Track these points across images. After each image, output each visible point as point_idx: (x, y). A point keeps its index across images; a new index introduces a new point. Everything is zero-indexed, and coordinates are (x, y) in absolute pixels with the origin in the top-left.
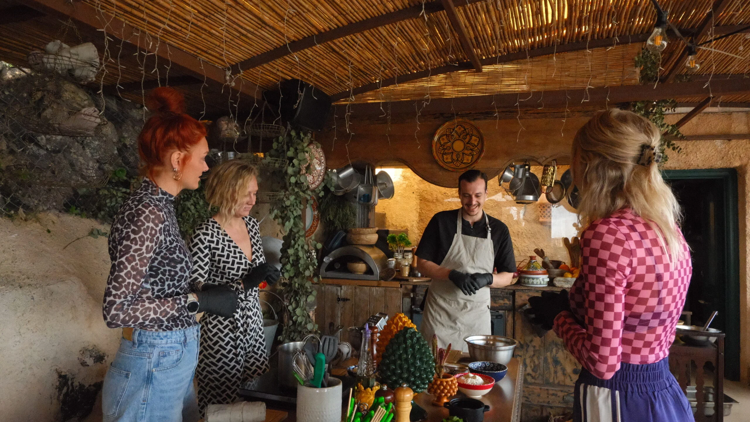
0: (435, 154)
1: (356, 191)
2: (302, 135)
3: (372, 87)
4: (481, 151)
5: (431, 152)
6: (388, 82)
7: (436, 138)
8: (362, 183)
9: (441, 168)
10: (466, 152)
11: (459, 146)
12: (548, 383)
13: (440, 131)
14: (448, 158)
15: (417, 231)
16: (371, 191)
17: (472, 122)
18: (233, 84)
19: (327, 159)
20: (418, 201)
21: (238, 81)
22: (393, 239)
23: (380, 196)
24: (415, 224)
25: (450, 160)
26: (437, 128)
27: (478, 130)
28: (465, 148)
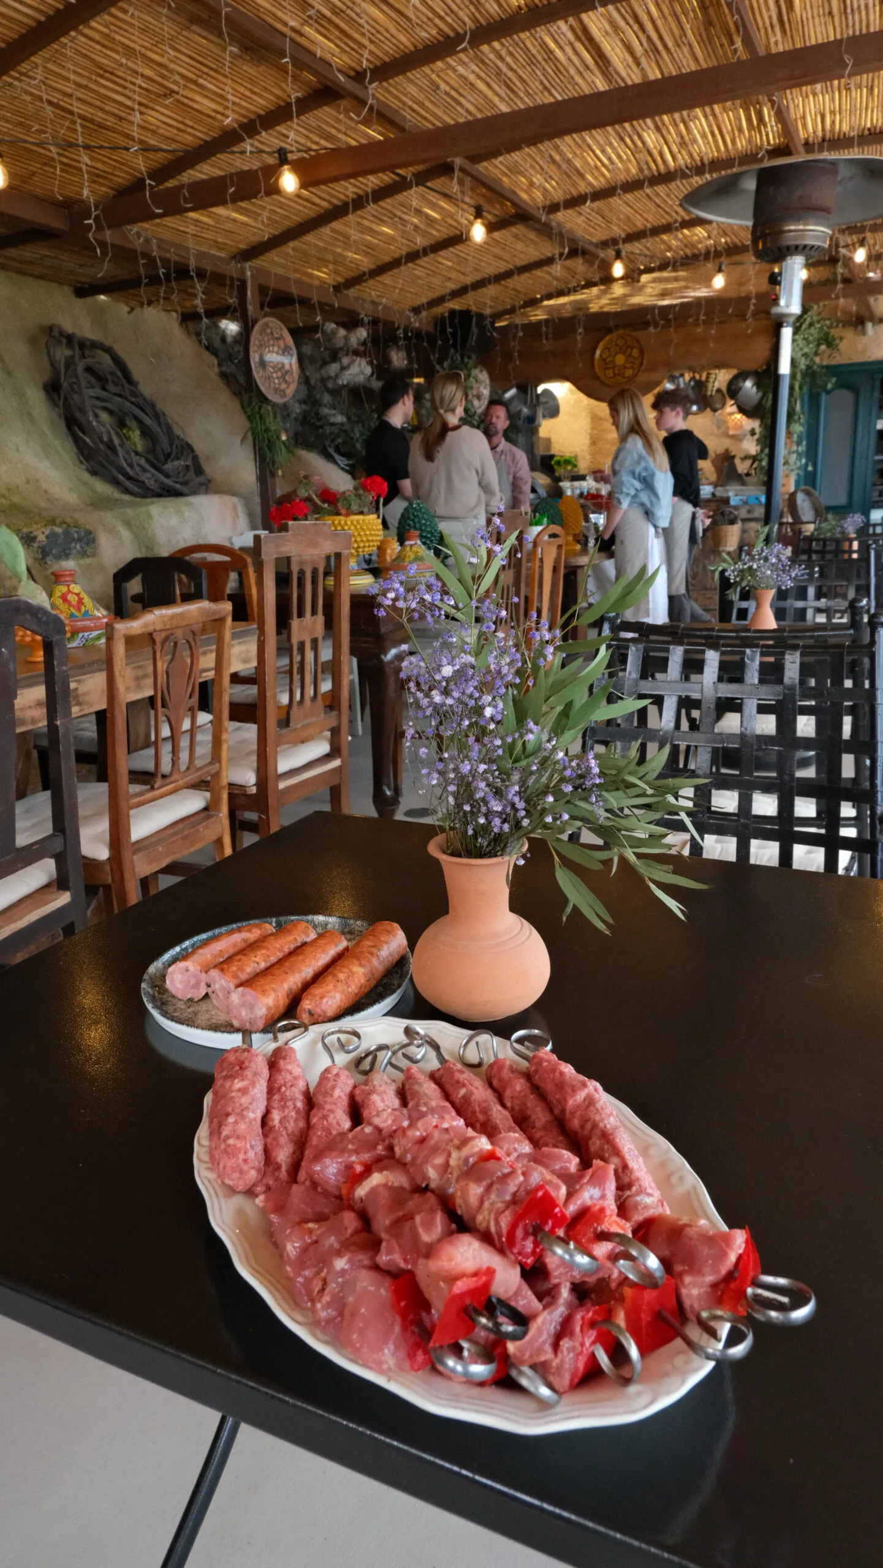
0: (597, 370)
1: (520, 412)
2: (466, 360)
3: (533, 303)
4: (641, 364)
5: (593, 367)
6: (549, 297)
7: (598, 352)
8: (525, 403)
9: (603, 383)
10: (628, 365)
11: (620, 359)
12: (705, 589)
13: (601, 345)
14: (610, 373)
15: (588, 457)
16: (535, 413)
17: (633, 334)
18: (417, 325)
19: (492, 379)
20: (588, 420)
21: (420, 321)
22: (558, 463)
23: (544, 417)
24: (586, 448)
25: (611, 375)
26: (598, 343)
27: (638, 341)
28: (626, 361)
